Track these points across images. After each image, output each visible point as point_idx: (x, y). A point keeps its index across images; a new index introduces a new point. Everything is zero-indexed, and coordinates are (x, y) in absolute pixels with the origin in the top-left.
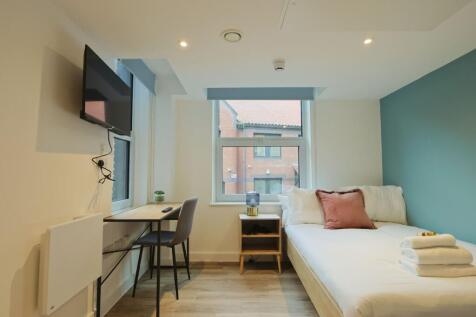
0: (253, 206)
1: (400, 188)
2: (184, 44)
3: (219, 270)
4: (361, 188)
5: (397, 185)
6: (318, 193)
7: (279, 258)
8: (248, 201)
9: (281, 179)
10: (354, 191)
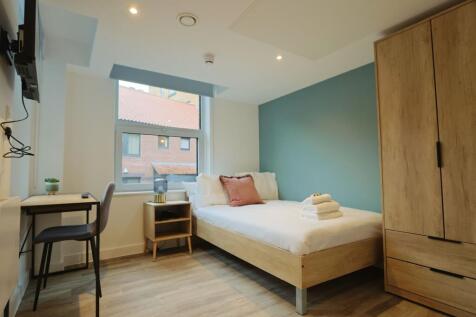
0: (161, 193)
1: (274, 174)
2: (133, 11)
3: (127, 264)
4: (251, 174)
5: (272, 172)
6: (221, 179)
7: (189, 239)
8: (155, 189)
9: (139, 178)
10: (248, 176)
